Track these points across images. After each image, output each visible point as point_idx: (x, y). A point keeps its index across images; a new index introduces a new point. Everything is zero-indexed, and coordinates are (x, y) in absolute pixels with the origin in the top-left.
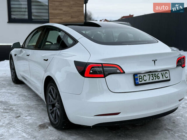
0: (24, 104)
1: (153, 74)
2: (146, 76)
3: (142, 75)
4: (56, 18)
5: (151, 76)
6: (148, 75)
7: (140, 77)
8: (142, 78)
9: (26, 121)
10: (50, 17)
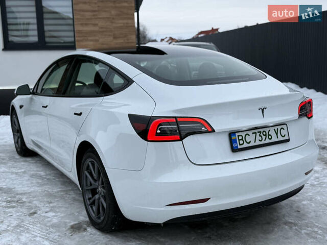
0: (41, 191)
3: (243, 134)
4: (87, 40)
5: (258, 134)
6: (253, 133)
7: (240, 138)
9: (47, 220)
10: (76, 39)
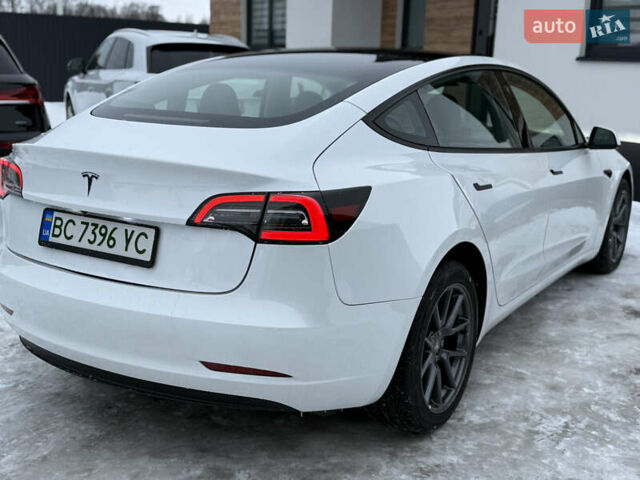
1: (96, 226)
2: (74, 224)
3: (66, 218)
5: (91, 228)
6: (83, 223)
7: (58, 223)
8: (63, 228)
